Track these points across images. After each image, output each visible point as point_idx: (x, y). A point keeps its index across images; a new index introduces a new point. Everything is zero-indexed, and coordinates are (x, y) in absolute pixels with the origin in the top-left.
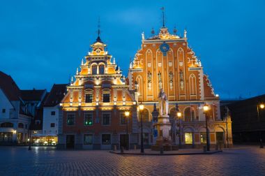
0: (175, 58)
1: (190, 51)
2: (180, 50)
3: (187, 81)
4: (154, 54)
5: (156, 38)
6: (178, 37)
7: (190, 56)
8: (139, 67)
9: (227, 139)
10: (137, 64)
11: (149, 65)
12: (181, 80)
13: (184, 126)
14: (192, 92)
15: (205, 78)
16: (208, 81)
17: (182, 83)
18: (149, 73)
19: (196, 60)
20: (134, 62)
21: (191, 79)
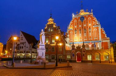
0: (87, 22)
1: (94, 18)
2: (90, 18)
3: (93, 32)
4: (78, 22)
5: (79, 15)
6: (88, 13)
7: (94, 21)
8: (71, 28)
9: (111, 59)
10: (70, 27)
11: (76, 27)
12: (90, 32)
13: (87, 52)
14: (95, 37)
15: (101, 30)
16: (103, 31)
17: (90, 33)
18: (76, 30)
19: (97, 22)
20: (69, 26)
21: (95, 31)
